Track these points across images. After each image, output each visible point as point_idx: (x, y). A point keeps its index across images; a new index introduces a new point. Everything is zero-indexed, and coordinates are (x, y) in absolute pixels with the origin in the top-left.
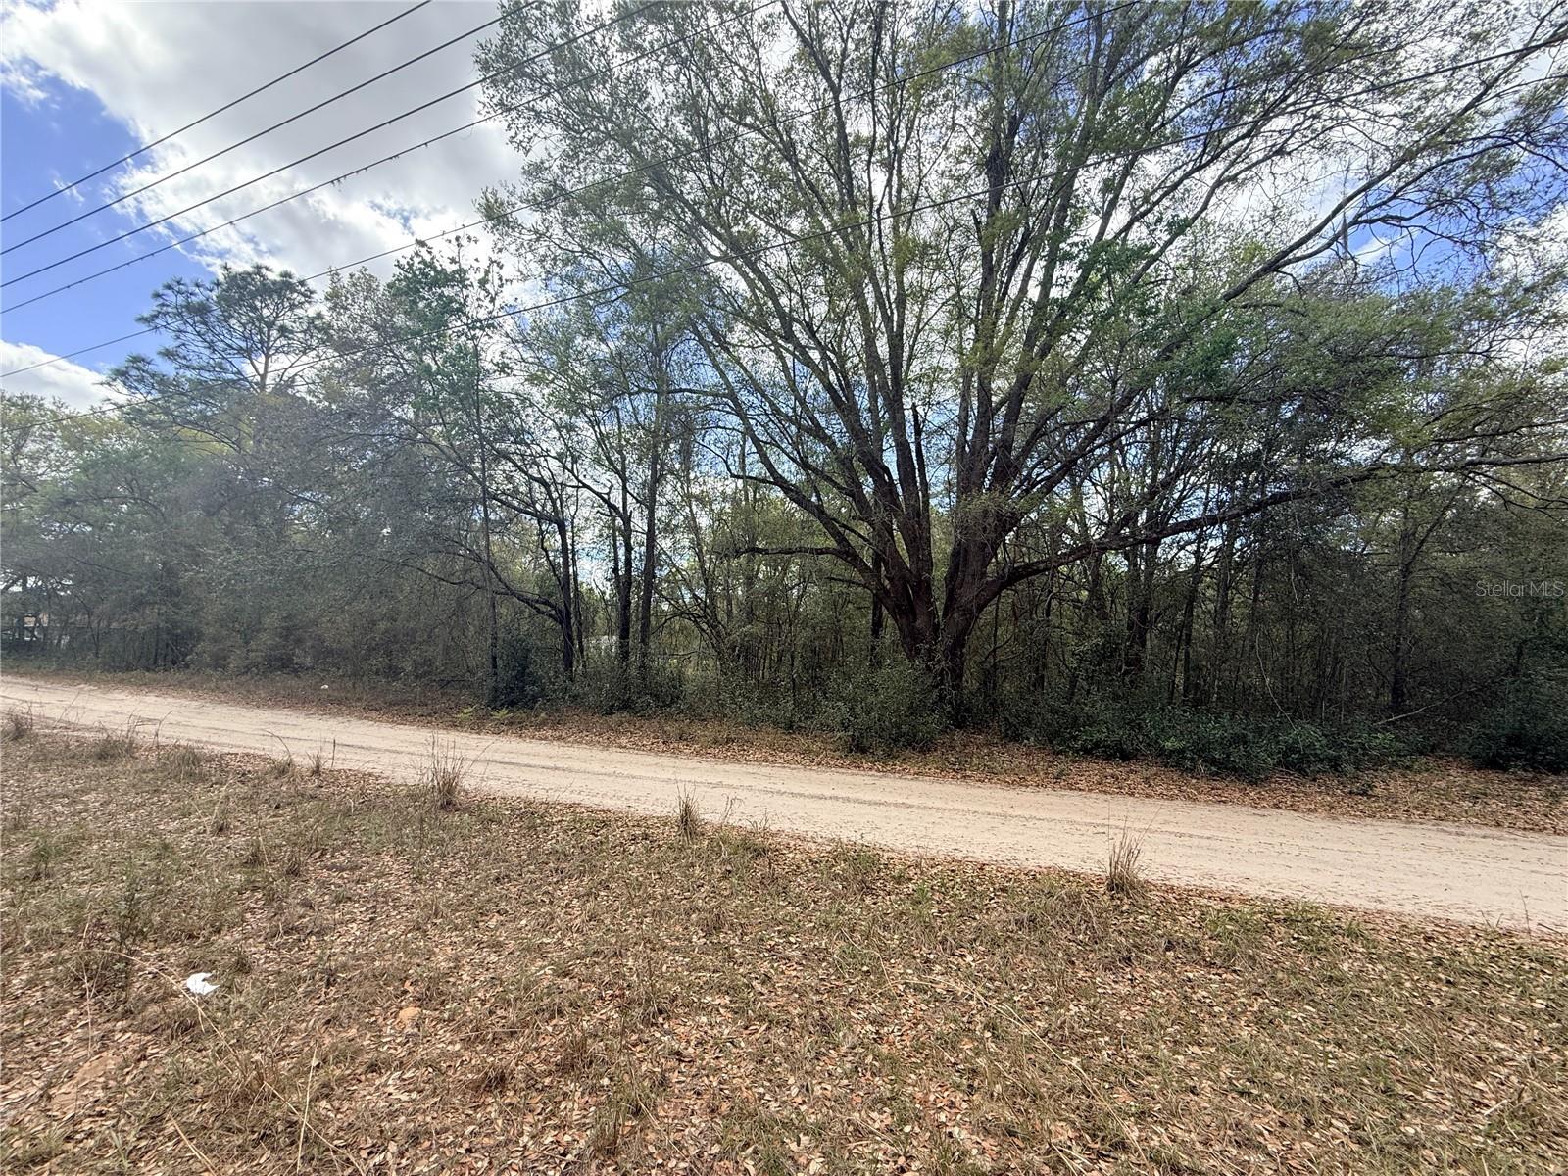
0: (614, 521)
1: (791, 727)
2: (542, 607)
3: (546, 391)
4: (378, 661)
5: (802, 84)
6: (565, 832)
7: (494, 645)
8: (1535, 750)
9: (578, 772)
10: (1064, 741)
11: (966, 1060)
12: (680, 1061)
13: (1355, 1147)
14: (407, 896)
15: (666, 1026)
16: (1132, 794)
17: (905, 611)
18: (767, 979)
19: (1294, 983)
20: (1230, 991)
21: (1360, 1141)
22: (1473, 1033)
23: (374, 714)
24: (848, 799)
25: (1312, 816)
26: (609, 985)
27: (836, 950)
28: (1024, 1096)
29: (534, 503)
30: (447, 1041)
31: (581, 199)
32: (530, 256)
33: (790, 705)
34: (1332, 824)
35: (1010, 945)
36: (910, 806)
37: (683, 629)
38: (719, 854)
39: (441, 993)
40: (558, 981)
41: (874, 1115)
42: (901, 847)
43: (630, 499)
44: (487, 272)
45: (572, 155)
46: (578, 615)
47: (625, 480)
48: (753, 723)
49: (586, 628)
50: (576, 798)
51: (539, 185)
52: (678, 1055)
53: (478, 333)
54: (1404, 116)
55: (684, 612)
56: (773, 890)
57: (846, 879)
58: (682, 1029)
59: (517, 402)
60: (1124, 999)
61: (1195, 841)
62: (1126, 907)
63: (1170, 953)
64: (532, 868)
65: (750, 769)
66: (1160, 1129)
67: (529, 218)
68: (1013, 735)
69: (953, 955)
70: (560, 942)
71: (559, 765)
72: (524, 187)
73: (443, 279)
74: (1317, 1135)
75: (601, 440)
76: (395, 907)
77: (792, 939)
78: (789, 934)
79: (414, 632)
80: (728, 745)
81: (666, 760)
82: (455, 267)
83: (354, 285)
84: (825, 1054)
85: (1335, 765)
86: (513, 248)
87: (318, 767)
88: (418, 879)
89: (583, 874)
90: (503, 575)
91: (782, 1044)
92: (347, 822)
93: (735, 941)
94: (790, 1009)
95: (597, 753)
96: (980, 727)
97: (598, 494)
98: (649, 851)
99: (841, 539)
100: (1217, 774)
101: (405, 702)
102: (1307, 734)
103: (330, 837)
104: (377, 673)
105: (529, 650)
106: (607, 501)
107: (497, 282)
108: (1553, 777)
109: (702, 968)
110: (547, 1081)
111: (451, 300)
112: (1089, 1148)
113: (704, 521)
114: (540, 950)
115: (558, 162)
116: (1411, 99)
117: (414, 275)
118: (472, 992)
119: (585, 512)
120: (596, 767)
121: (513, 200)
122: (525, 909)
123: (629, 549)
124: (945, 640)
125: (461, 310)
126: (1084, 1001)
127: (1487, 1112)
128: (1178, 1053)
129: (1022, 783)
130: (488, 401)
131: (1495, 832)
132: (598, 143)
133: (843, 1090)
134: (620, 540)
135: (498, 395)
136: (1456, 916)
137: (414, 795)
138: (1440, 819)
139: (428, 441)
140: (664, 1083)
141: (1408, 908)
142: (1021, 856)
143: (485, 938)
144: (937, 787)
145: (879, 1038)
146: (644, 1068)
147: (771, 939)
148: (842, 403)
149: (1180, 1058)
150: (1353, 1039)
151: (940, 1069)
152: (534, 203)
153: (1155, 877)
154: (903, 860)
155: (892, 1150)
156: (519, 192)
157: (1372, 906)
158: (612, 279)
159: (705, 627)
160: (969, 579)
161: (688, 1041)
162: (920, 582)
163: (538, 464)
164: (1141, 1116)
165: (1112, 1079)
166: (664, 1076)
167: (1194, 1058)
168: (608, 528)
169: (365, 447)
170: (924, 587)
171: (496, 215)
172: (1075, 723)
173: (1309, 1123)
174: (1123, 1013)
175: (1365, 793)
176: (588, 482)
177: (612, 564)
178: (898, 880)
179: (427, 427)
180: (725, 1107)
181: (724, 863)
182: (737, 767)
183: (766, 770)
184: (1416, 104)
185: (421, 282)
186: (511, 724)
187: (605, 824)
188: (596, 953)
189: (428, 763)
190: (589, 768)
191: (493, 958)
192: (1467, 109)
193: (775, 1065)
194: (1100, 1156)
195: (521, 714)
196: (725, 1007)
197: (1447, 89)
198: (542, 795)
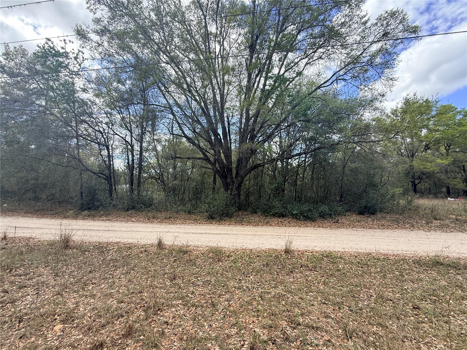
0: (127, 146)
1: (190, 212)
2: (100, 175)
3: (102, 100)
4: (30, 195)
5: (193, 12)
6: (115, 252)
7: (81, 188)
8: (369, 210)
9: (118, 231)
10: (268, 213)
11: (255, 308)
12: (168, 325)
13: (350, 312)
14: (52, 282)
15: (161, 314)
16: (286, 226)
17: (224, 177)
18: (193, 293)
19: (331, 273)
20: (316, 277)
21: (351, 311)
22: (368, 279)
23: (29, 215)
24: (210, 234)
25: (327, 229)
26: (138, 304)
27: (213, 280)
28: (273, 315)
29: (97, 139)
30: (76, 335)
31: (115, 34)
32: (95, 51)
33: (189, 206)
34: (331, 230)
35: (262, 272)
36: (228, 234)
37: (152, 182)
38: (172, 254)
39: (71, 317)
40: (119, 305)
41: (232, 330)
42: (227, 247)
43: (133, 139)
44: (77, 55)
45: (113, 18)
46: (114, 178)
47: (131, 133)
48: (177, 212)
49: (117, 183)
50: (118, 240)
51: (99, 26)
52: (167, 323)
53: (74, 76)
54: (347, 54)
55: (152, 177)
56: (191, 264)
57: (213, 258)
58: (167, 314)
59: (89, 103)
60: (292, 282)
61: (302, 238)
62: (289, 257)
63: (302, 268)
64: (104, 266)
65: (178, 226)
66: (307, 317)
67: (95, 37)
68: (254, 212)
69: (247, 277)
70: (118, 291)
71: (110, 229)
72: (93, 26)
73: (58, 54)
74: (341, 311)
75: (123, 118)
76: (47, 287)
77: (199, 279)
78: (198, 277)
79: (46, 184)
80: (170, 219)
81: (149, 225)
82: (63, 51)
83: (16, 51)
84: (214, 314)
85: (330, 215)
86: (88, 47)
87: (5, 237)
88: (57, 275)
89: (124, 266)
90: (85, 164)
91: (201, 313)
92: (22, 257)
93: (181, 282)
94: (201, 301)
95: (123, 224)
96: (246, 210)
97: (121, 137)
98: (148, 256)
99: (205, 155)
100: (305, 220)
101: (43, 210)
102: (324, 208)
103: (14, 264)
104: (30, 199)
105: (96, 190)
106: (125, 140)
107: (82, 59)
108: (372, 216)
109: (171, 292)
110: (120, 342)
111: (62, 63)
112: (291, 327)
113: (159, 148)
114: (111, 295)
115: (107, 20)
116: (348, 50)
117: (45, 50)
118: (85, 314)
119: (116, 143)
120: (124, 229)
121: (88, 30)
122: (103, 281)
123: (133, 156)
124: (236, 185)
125: (66, 67)
126: (283, 285)
127: (373, 298)
128: (307, 295)
129: (258, 225)
130: (77, 101)
131: (363, 229)
132: (122, 16)
133: (221, 324)
134: (130, 153)
135: (82, 100)
136: (360, 251)
137: (51, 244)
138: (353, 227)
139: (52, 114)
140: (163, 333)
141: (350, 250)
142: (261, 246)
143: (88, 294)
144: (235, 228)
145: (230, 306)
146: (155, 330)
147: (192, 280)
148: (206, 113)
149: (308, 297)
150: (345, 285)
151: (249, 312)
152: (97, 32)
153: (295, 249)
154: (229, 251)
155: (239, 339)
156: (91, 27)
157: (343, 250)
158: (128, 64)
159: (159, 181)
160: (242, 168)
161: (169, 318)
162: (229, 168)
163: (98, 126)
164: (302, 315)
165: (293, 305)
166: (163, 332)
167: (311, 296)
168: (125, 149)
169: (22, 114)
170: (230, 170)
171: (81, 34)
172: (270, 208)
173: (339, 308)
174: (293, 287)
175: (337, 222)
176: (118, 133)
177: (127, 161)
178: (229, 256)
179: (51, 109)
180: (185, 337)
181: (174, 257)
182: (173, 226)
183: (183, 226)
184: (349, 51)
185: (48, 54)
186: (89, 216)
187: (130, 248)
188: (133, 293)
189: (58, 232)
190: (121, 229)
191: (92, 300)
192: (360, 55)
193: (199, 320)
194: (294, 328)
195: (93, 212)
196: (180, 304)
197: (356, 49)
198: (105, 240)
